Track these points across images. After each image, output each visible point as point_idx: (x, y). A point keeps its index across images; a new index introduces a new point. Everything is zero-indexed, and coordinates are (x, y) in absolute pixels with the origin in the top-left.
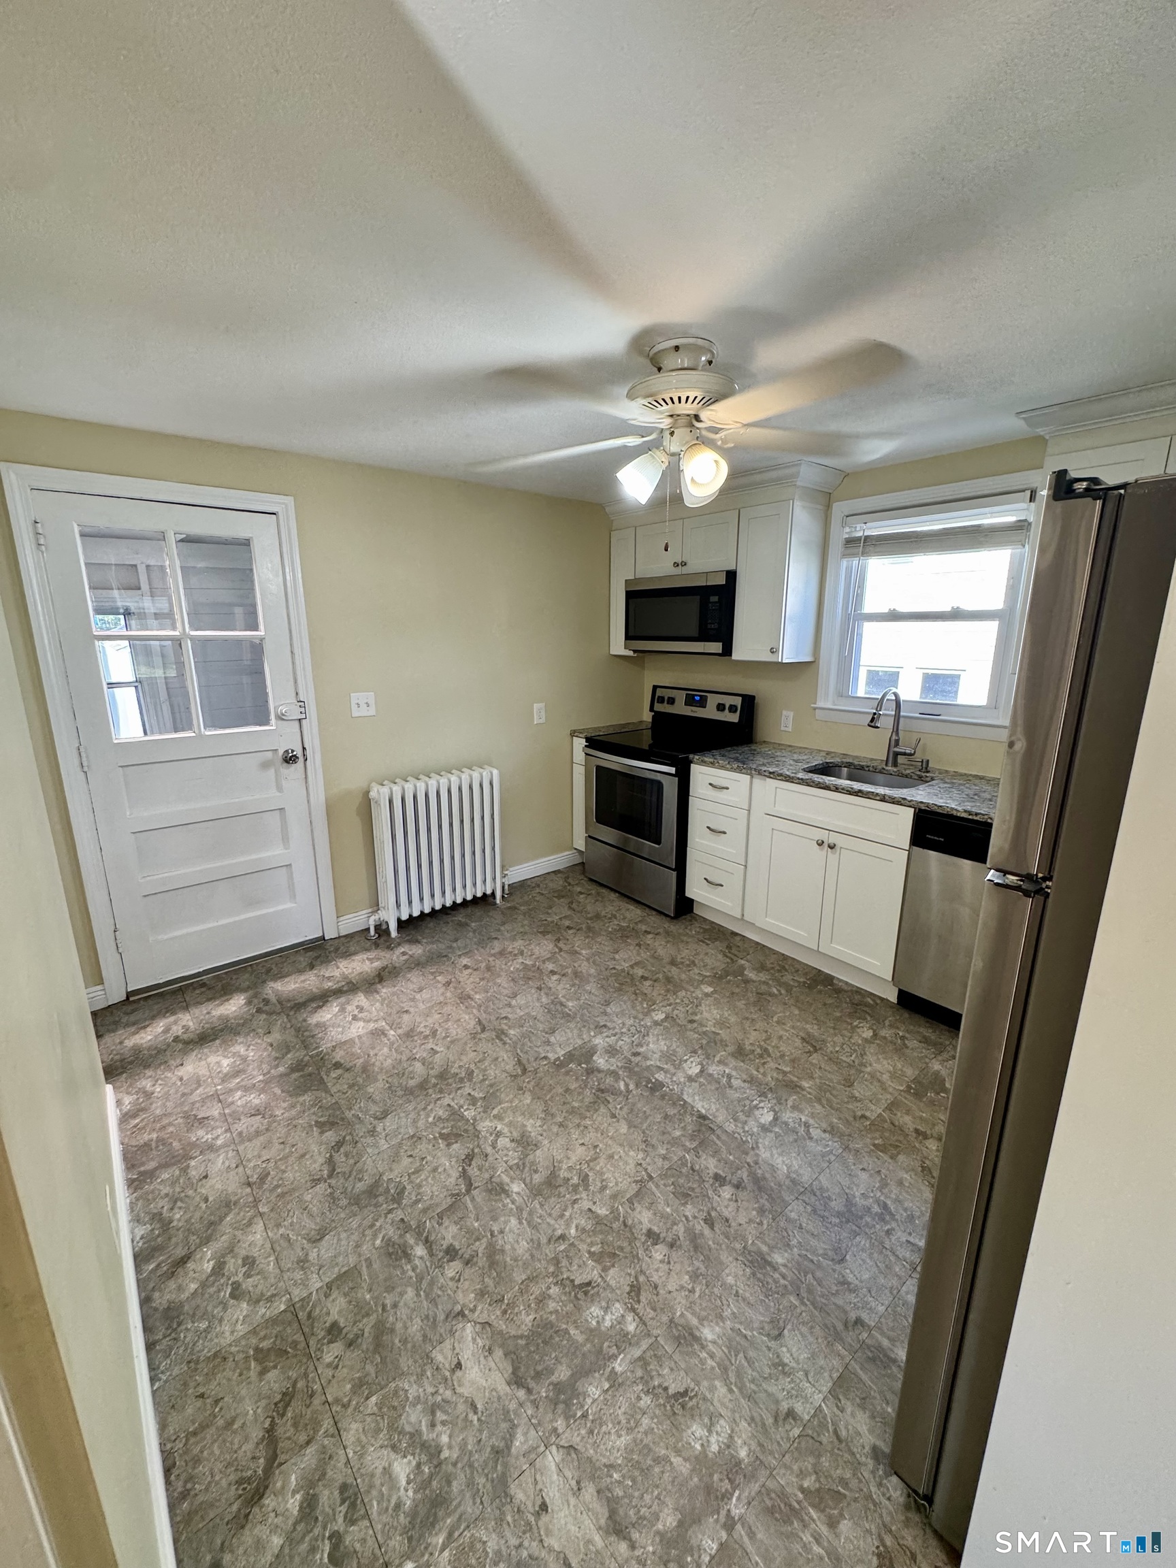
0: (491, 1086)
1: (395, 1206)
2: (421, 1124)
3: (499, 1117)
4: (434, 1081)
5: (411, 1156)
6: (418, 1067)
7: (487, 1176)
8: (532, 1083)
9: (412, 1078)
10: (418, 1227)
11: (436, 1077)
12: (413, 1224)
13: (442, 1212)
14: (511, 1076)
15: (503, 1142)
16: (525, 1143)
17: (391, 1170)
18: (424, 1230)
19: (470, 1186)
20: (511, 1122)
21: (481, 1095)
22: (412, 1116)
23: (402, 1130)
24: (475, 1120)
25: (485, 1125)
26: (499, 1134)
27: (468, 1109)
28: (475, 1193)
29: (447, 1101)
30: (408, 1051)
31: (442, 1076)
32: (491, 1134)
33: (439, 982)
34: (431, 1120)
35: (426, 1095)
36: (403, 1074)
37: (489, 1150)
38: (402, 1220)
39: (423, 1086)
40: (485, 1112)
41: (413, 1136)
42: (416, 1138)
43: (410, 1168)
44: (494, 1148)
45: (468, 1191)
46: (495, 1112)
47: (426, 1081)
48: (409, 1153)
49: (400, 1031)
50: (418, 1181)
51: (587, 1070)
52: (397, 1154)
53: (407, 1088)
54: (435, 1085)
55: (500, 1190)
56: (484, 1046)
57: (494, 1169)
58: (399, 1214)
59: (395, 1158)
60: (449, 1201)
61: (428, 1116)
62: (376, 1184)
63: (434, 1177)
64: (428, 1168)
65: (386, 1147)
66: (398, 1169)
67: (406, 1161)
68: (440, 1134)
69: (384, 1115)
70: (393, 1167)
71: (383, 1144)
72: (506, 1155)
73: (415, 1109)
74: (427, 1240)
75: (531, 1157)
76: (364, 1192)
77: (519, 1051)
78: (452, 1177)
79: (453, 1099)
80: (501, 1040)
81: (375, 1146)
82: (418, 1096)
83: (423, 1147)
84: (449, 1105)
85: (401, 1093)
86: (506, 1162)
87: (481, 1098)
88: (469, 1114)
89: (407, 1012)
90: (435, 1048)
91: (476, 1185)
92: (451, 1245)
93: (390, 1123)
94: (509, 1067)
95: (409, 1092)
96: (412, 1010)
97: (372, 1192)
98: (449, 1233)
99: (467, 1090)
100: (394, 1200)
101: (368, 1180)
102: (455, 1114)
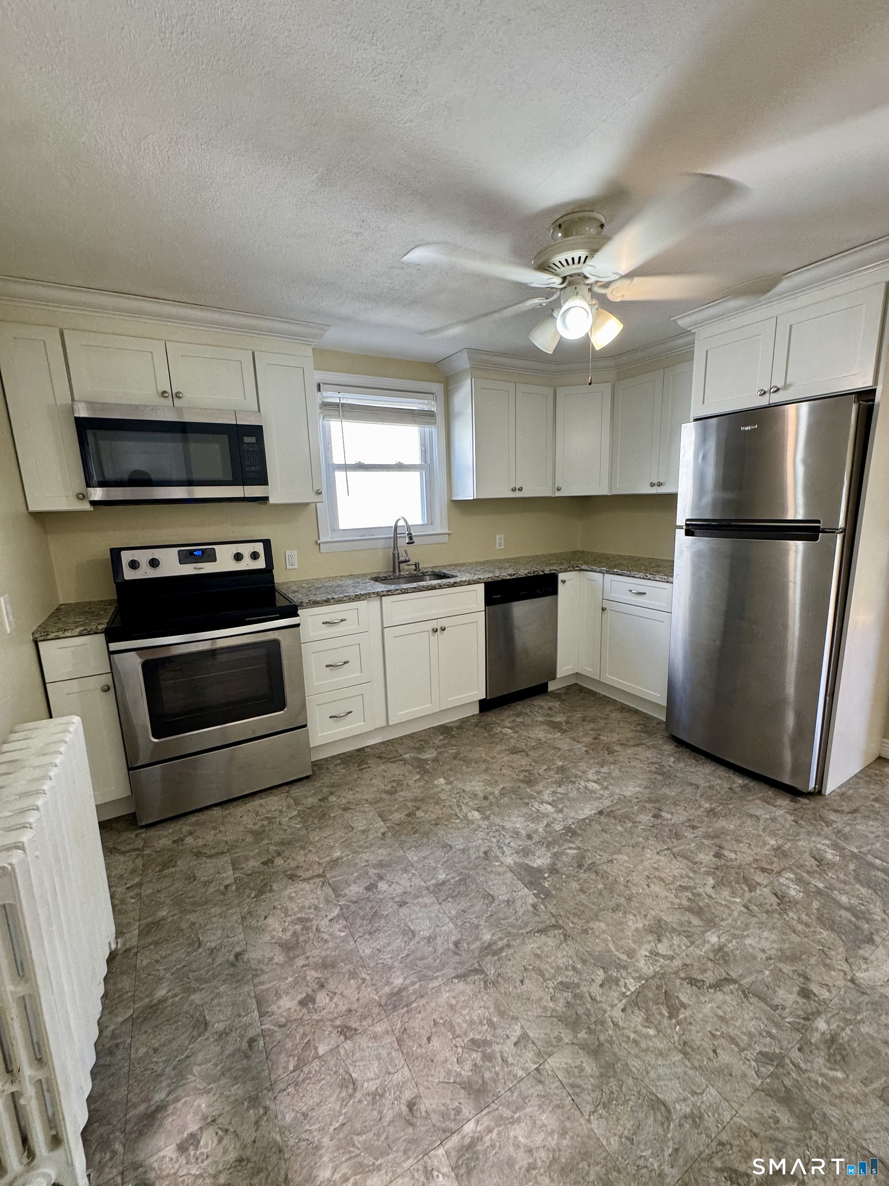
0: (584, 962)
1: (788, 1061)
2: (660, 1044)
3: (631, 954)
4: (582, 1035)
5: (715, 1051)
6: (557, 1062)
7: (710, 964)
8: (575, 920)
9: (582, 1070)
10: (798, 1030)
11: (575, 1032)
12: (798, 1036)
13: (770, 1006)
14: (565, 940)
15: (662, 948)
16: (658, 930)
17: (744, 1076)
18: (799, 1023)
19: (728, 980)
20: (635, 942)
21: (601, 972)
22: (650, 1058)
23: (679, 1070)
24: (639, 978)
25: (644, 966)
26: (654, 954)
27: (625, 987)
28: (734, 975)
29: (617, 1014)
30: (523, 1086)
31: (574, 1024)
32: (657, 961)
33: (334, 1051)
34: (652, 1032)
35: (611, 1042)
36: (572, 1086)
37: (677, 963)
38: (799, 1049)
39: (595, 1051)
40: (625, 968)
41: (685, 1054)
42: (686, 1049)
43: (732, 1050)
44: (673, 958)
45: (735, 981)
46: (624, 957)
47: (584, 1046)
48: (712, 1055)
49: (467, 1110)
50: (746, 1038)
51: (551, 873)
52: (719, 1072)
53: (602, 1076)
54: (591, 1031)
55: (721, 954)
56: (512, 969)
57: (699, 958)
58: (795, 1054)
59: (725, 1073)
60: (754, 1000)
61: (647, 1037)
62: (770, 1093)
63: (732, 1018)
64: (724, 1028)
65: (713, 1091)
66: (739, 1067)
67: (724, 1058)
68: (670, 1018)
69: (657, 1104)
70: (739, 1073)
71: (711, 1095)
72: (679, 946)
73: (637, 1056)
74: (807, 1019)
75: (675, 926)
76: (791, 1111)
77: (524, 931)
78: (727, 999)
79: (613, 1006)
80: (502, 949)
81: (715, 1108)
82: (614, 1054)
83: (697, 1037)
84: (623, 1010)
85: (613, 1083)
86: (688, 947)
87: (605, 972)
88: (633, 986)
89: (411, 1105)
90: (514, 1039)
91: (724, 974)
92: (799, 994)
93: (670, 1092)
94: (551, 942)
95: (608, 1070)
96: (407, 1095)
97: (786, 1099)
98: (787, 996)
99: (595, 990)
100: (781, 1065)
101: (771, 1108)
102: (635, 1002)
